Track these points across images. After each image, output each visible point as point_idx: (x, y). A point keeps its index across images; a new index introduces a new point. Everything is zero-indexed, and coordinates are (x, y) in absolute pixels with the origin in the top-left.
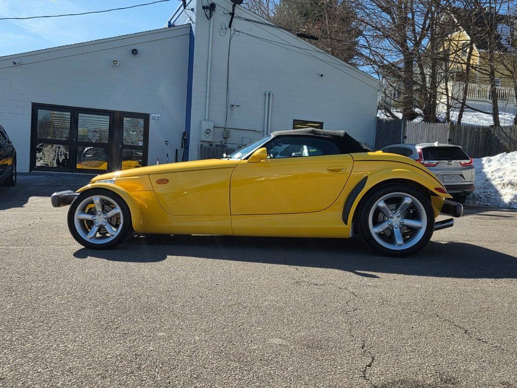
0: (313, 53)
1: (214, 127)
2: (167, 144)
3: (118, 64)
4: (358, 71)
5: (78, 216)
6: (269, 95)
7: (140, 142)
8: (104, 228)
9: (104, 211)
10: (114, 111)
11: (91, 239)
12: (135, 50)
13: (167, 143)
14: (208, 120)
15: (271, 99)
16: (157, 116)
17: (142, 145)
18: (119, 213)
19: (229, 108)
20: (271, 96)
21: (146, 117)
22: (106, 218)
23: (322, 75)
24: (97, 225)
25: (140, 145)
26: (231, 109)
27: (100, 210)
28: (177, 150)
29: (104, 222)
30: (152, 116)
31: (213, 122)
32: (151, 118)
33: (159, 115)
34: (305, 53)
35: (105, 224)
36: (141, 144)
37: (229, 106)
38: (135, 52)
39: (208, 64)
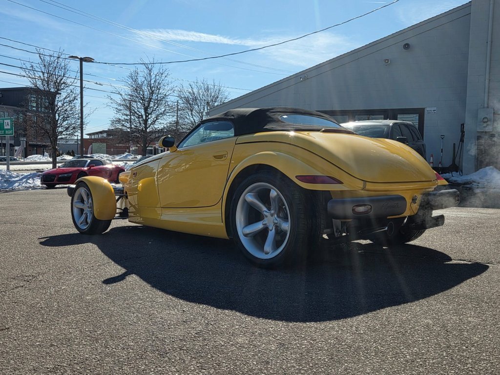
1: (494, 114)
2: (443, 139)
3: (389, 62)
10: (387, 109)
12: (407, 44)
13: (443, 137)
14: (488, 107)
16: (433, 110)
21: (420, 112)
28: (454, 144)
30: (427, 110)
31: (494, 108)
32: (426, 112)
33: (435, 109)
38: (407, 46)
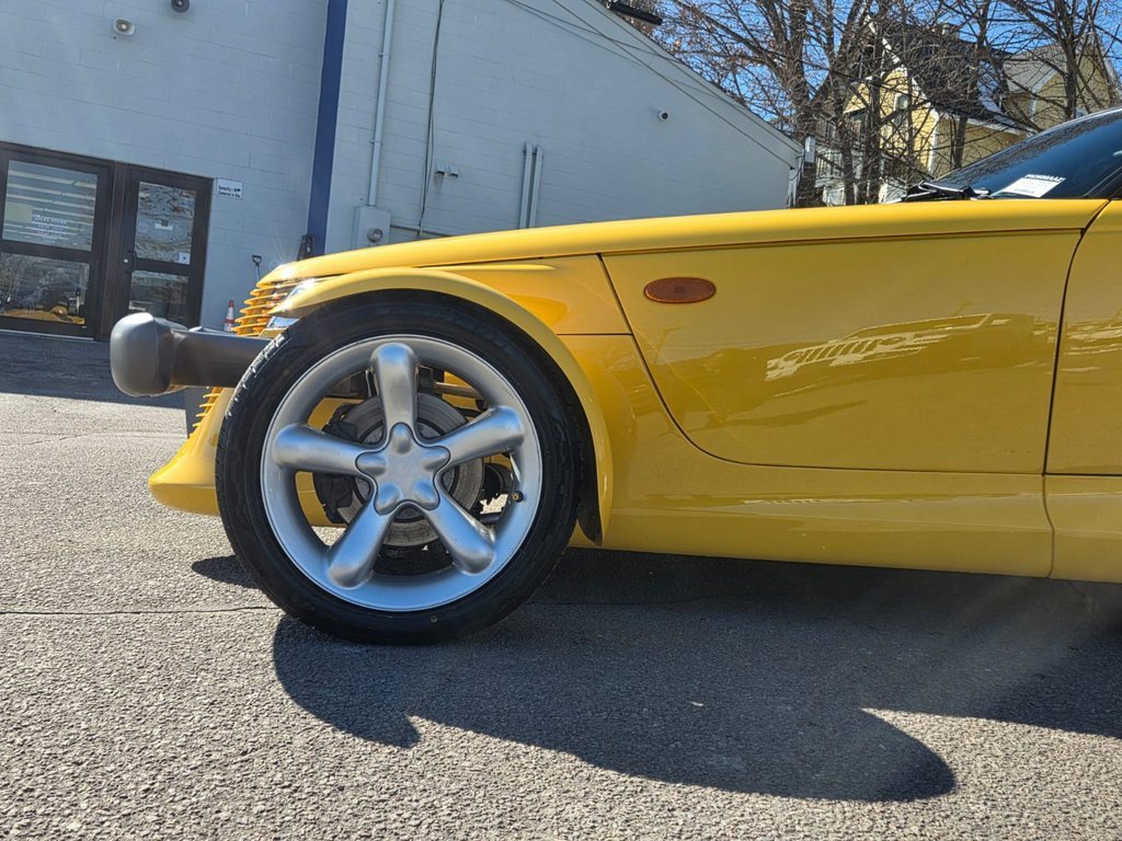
0: (648, 59)
1: (391, 226)
2: (257, 264)
3: (131, 32)
4: (748, 113)
5: (282, 446)
6: (534, 154)
7: (182, 255)
8: (423, 517)
9: (430, 428)
10: (113, 162)
11: (350, 581)
13: (257, 260)
14: (376, 206)
15: (538, 163)
16: (232, 187)
17: (187, 262)
18: (518, 441)
19: (432, 178)
20: (539, 157)
21: (202, 189)
22: (433, 467)
23: (665, 116)
24: (388, 502)
25: (181, 261)
26: (435, 182)
27: (409, 419)
29: (424, 486)
30: (219, 184)
31: (389, 210)
32: (215, 190)
33: (239, 186)
34: (625, 54)
35: (432, 500)
36: (184, 258)
37: (433, 173)
38: (180, 4)
39: (381, 56)
